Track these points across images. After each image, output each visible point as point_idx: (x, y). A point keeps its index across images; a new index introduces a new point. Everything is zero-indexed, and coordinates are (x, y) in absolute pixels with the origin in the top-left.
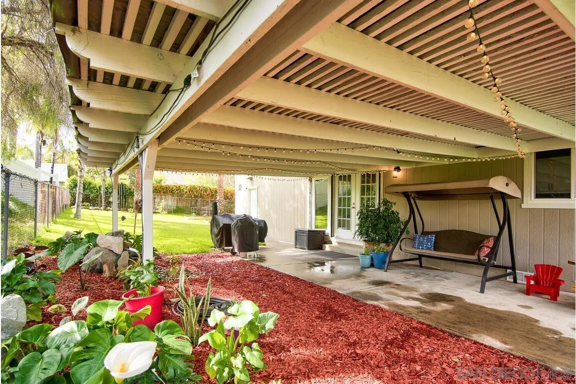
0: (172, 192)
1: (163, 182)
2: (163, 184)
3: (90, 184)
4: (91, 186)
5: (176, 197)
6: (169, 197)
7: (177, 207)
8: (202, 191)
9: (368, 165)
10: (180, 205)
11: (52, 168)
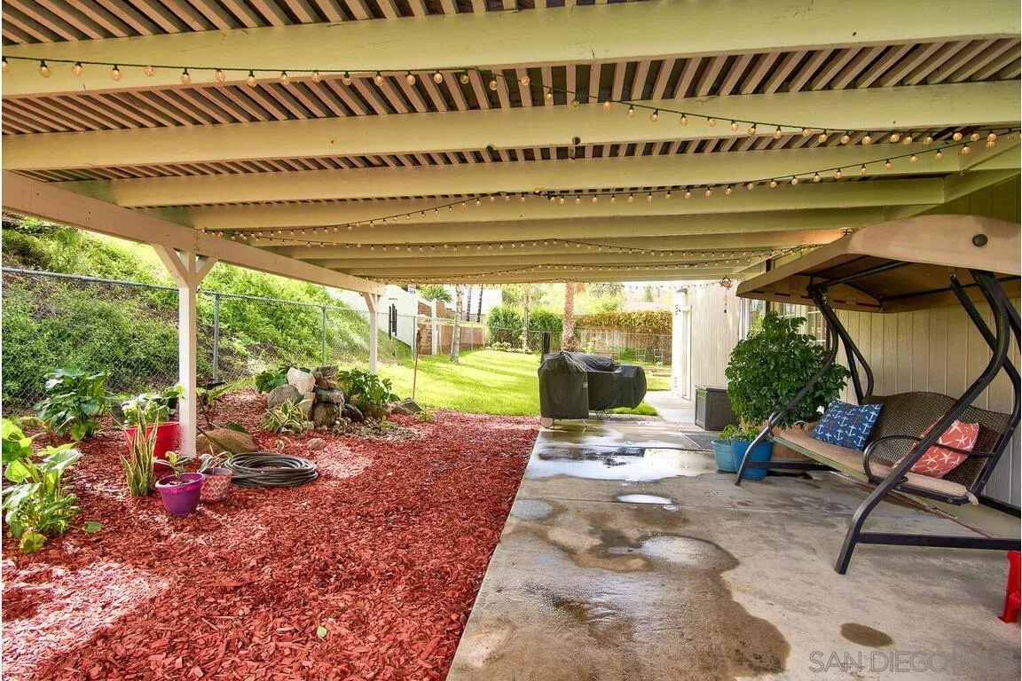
0: (618, 324)
1: (619, 309)
2: (618, 311)
3: (513, 315)
4: (515, 317)
5: (626, 333)
6: (615, 333)
7: (627, 350)
8: (664, 320)
9: (766, 233)
10: (631, 346)
11: (481, 295)
